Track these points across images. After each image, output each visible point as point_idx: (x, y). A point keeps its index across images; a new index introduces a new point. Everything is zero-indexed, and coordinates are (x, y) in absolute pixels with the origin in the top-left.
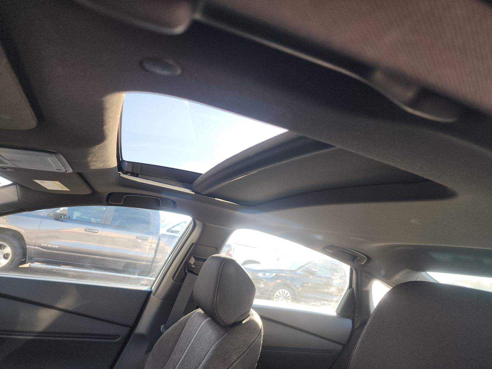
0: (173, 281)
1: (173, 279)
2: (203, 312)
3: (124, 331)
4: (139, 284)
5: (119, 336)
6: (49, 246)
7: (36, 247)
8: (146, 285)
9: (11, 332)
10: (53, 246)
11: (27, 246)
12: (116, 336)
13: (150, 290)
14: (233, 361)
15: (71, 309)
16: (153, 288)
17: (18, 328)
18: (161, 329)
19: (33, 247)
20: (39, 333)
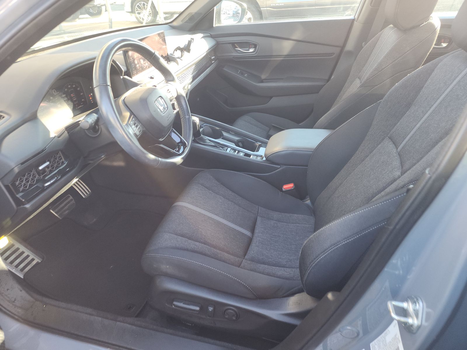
0: (371, 7)
1: (371, 5)
2: (393, 26)
3: (337, 50)
4: (345, 15)
5: (334, 54)
6: (276, 5)
7: (268, 8)
8: (350, 15)
9: (271, 56)
10: (280, 4)
11: (261, 9)
12: (332, 54)
13: (354, 18)
14: (407, 51)
15: (300, 39)
16: (356, 17)
17: (274, 54)
18: (363, 45)
19: (266, 9)
20: (286, 55)
